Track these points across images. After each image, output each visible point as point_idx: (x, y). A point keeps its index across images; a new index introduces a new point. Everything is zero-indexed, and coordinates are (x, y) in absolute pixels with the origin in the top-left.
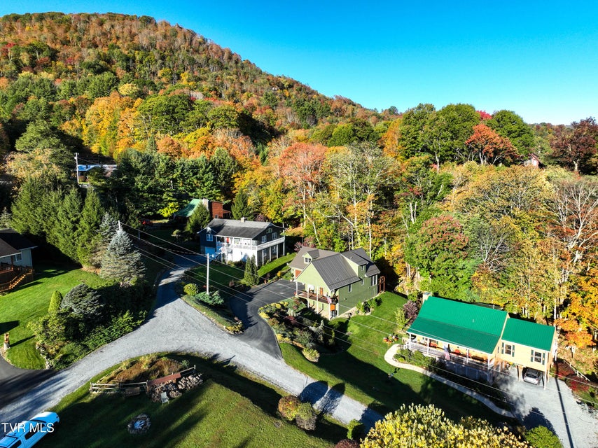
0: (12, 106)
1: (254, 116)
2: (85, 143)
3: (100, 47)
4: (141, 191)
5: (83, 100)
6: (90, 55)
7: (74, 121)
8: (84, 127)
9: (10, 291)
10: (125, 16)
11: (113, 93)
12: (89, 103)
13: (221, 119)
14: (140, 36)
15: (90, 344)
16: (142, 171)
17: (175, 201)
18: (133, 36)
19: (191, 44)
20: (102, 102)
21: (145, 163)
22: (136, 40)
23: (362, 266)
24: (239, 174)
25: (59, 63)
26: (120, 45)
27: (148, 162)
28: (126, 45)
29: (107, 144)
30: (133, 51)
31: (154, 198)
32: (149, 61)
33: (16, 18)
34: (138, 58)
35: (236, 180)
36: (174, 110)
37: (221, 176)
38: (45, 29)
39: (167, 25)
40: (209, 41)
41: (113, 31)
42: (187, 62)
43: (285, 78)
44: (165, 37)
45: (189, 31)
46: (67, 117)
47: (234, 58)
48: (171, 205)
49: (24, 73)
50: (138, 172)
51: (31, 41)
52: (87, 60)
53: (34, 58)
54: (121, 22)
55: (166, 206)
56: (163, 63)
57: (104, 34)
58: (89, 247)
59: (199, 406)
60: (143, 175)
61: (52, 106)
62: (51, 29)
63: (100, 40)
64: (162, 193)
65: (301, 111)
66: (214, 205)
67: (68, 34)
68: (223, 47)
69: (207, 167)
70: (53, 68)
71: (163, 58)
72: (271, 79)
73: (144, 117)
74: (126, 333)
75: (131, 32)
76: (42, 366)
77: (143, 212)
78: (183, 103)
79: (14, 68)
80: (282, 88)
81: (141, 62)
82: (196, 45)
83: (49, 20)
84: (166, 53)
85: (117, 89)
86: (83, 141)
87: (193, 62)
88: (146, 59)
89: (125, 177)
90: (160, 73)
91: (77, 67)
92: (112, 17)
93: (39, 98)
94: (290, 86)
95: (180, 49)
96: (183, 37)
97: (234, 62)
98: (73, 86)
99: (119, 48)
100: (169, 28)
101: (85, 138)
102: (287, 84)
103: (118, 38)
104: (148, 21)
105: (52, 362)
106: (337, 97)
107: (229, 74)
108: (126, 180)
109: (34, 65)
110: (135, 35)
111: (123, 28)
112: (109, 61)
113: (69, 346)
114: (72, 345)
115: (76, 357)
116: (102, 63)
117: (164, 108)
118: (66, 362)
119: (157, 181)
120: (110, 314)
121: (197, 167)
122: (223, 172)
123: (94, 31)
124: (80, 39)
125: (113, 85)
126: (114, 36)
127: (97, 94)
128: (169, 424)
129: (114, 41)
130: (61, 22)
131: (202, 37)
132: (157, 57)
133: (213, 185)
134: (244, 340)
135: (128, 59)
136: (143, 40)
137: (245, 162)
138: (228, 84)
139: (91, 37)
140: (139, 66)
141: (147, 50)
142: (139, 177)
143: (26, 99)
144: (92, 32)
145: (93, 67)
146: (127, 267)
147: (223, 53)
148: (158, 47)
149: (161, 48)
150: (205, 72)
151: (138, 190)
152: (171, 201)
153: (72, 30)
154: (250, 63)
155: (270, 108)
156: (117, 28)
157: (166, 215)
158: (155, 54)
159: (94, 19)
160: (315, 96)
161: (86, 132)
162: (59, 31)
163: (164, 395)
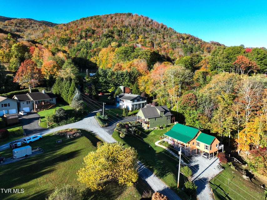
0: (76, 53)
1: (160, 53)
2: (98, 65)
3: (110, 27)
4: (102, 83)
5: (98, 49)
6: (106, 31)
7: (95, 57)
8: (98, 59)
9: (47, 109)
10: (121, 14)
11: (109, 46)
12: (100, 50)
13: (144, 55)
14: (125, 21)
15: (60, 124)
16: (102, 76)
17: (114, 87)
18: (122, 22)
19: (146, 23)
20: (104, 50)
21: (103, 73)
22: (124, 23)
23: (162, 111)
24: (140, 77)
25: (94, 35)
26: (117, 26)
27: (105, 72)
28: (119, 26)
29: (105, 65)
30: (122, 28)
31: (106, 85)
32: (127, 31)
33: (84, 19)
34: (123, 30)
35: (139, 79)
36: (127, 52)
37: (133, 78)
38: (92, 23)
39: (137, 15)
40: (154, 21)
41: (115, 21)
42: (142, 31)
43: (186, 34)
44: (135, 21)
45: (146, 17)
46: (93, 56)
47: (164, 27)
48: (112, 88)
49: (82, 40)
50: (101, 76)
51: (87, 28)
52: (105, 33)
53: (87, 34)
54: (119, 16)
55: (111, 88)
56: (133, 32)
57: (112, 22)
58: (71, 99)
59: (76, 140)
60: (103, 77)
61: (88, 52)
62: (94, 22)
63: (111, 25)
64: (109, 84)
65: (185, 50)
66: (126, 88)
67: (100, 23)
68: (160, 23)
69: (127, 74)
70: (92, 37)
71: (133, 30)
72: (178, 35)
73: (117, 55)
74: (71, 123)
75: (122, 20)
76: (46, 127)
77: (102, 90)
78: (131, 49)
79: (80, 38)
80: (184, 39)
81: (124, 32)
82: (148, 23)
83: (94, 18)
84: (135, 28)
85: (111, 44)
86: (97, 64)
87: (145, 30)
88: (126, 31)
89: (96, 78)
90: (131, 36)
91: (101, 36)
92: (116, 14)
93: (85, 49)
94: (188, 38)
95: (141, 25)
96: (143, 20)
97: (163, 29)
98: (97, 44)
99: (117, 27)
100: (138, 17)
101: (98, 63)
102: (186, 37)
103: (117, 23)
104: (130, 14)
105: (49, 127)
106: (211, 42)
107: (159, 35)
108: (96, 79)
109: (86, 37)
110: (124, 21)
111: (119, 19)
112: (113, 33)
113: (55, 124)
114: (55, 123)
115: (55, 126)
116: (110, 34)
117: (123, 52)
118: (52, 127)
119: (108, 79)
120: (68, 117)
121: (123, 74)
122: (134, 76)
123: (109, 21)
124: (103, 25)
125: (109, 43)
126: (115, 22)
127: (104, 46)
128: (66, 143)
129: (115, 25)
130: (98, 19)
131: (151, 19)
132: (131, 29)
133: (129, 81)
134: (104, 129)
135: (119, 31)
136: (126, 23)
137: (143, 73)
138: (158, 39)
139: (107, 24)
140: (123, 34)
141: (127, 27)
142: (101, 78)
143: (80, 50)
144: (108, 22)
145: (106, 36)
146: (77, 105)
147: (159, 25)
148: (132, 25)
149: (133, 26)
150: (149, 34)
151: (100, 82)
152: (113, 87)
153: (101, 21)
154: (171, 29)
155: (172, 49)
156: (117, 19)
157: (110, 92)
158: (130, 28)
159: (109, 17)
160: (199, 42)
161: (98, 61)
162: (97, 23)
163: (68, 136)
